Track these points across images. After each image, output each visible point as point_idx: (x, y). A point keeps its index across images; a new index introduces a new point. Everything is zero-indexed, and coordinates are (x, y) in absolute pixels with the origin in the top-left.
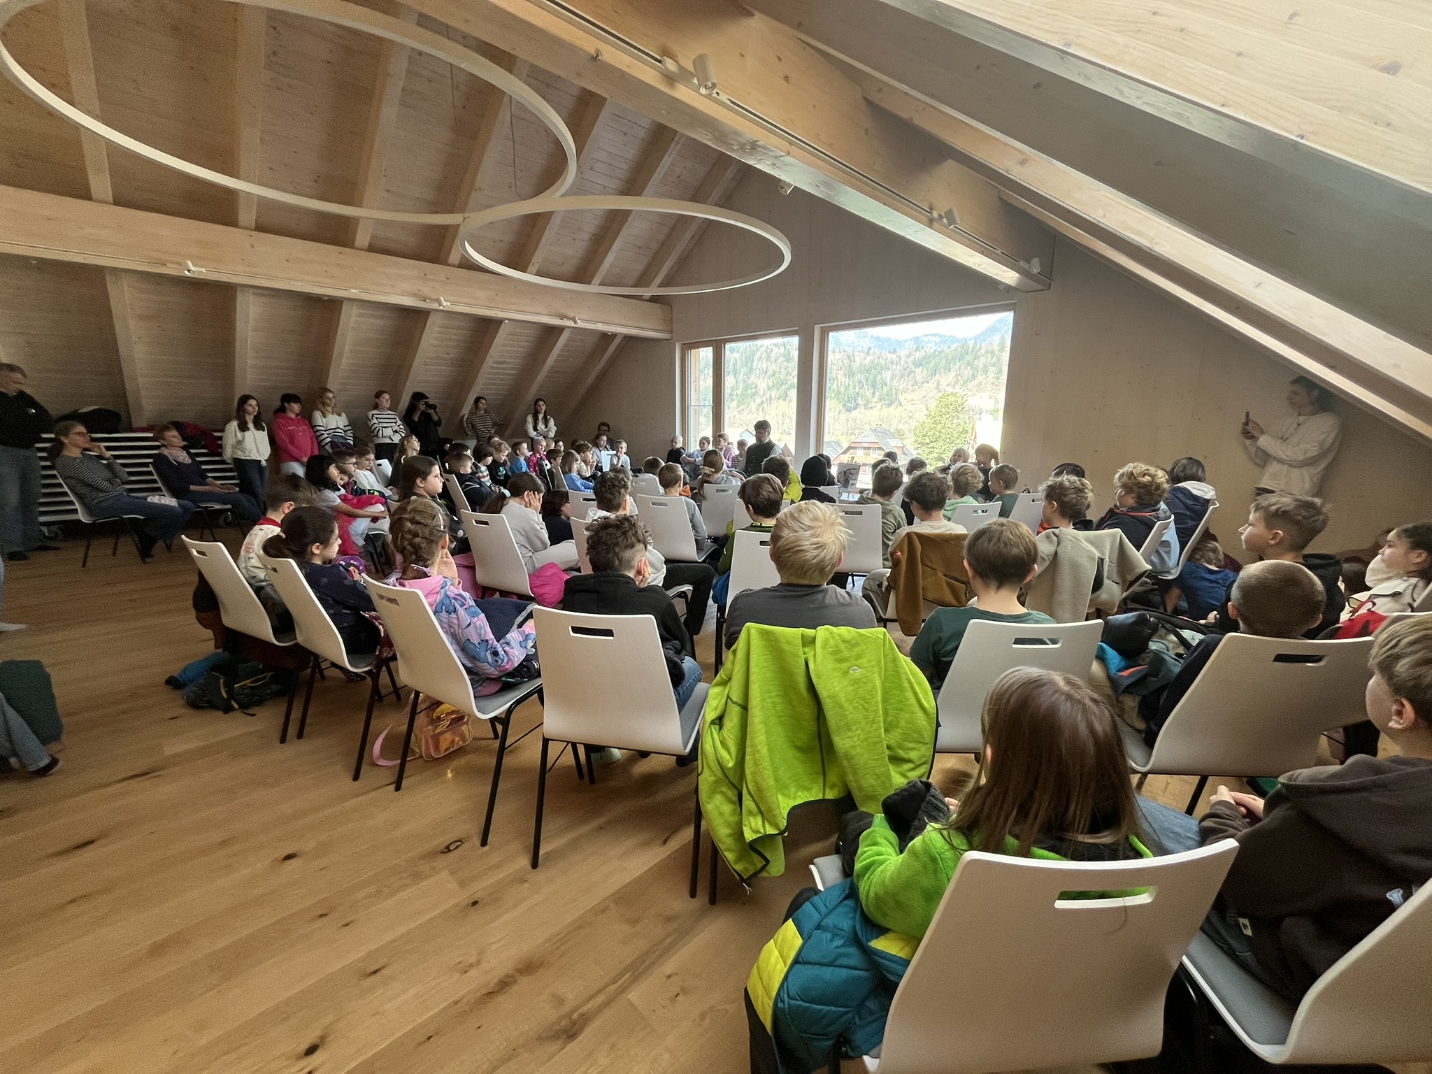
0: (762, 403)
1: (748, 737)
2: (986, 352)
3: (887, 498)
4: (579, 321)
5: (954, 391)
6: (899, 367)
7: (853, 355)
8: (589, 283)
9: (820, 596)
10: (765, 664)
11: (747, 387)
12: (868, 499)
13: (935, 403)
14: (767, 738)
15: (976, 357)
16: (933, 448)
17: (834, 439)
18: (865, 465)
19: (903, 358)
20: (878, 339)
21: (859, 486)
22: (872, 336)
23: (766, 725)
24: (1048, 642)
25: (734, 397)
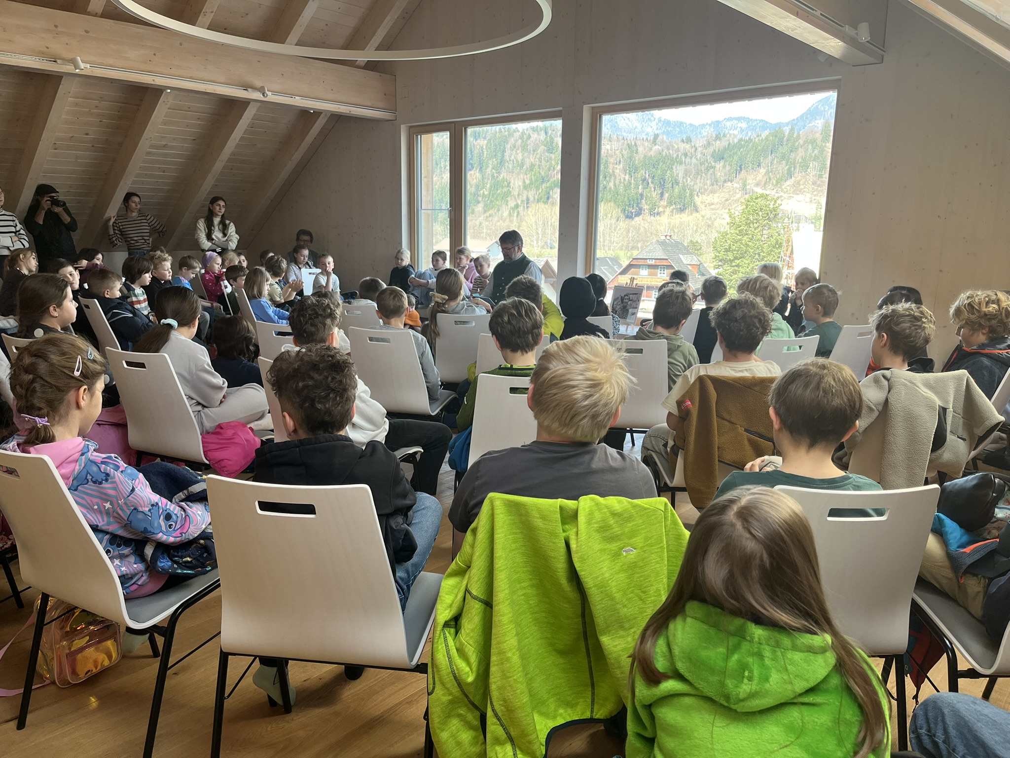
0: (517, 206)
1: (494, 642)
2: (805, 142)
3: (672, 330)
4: (269, 93)
5: (765, 192)
6: (694, 160)
7: (635, 144)
8: (282, 41)
9: (587, 458)
10: (514, 546)
11: (496, 185)
12: (650, 332)
13: (740, 208)
14: (519, 642)
15: (794, 149)
16: (738, 266)
17: (610, 254)
18: (649, 288)
19: (699, 149)
20: (667, 123)
21: (641, 315)
22: (660, 120)
23: (518, 625)
24: (871, 512)
25: (480, 199)
